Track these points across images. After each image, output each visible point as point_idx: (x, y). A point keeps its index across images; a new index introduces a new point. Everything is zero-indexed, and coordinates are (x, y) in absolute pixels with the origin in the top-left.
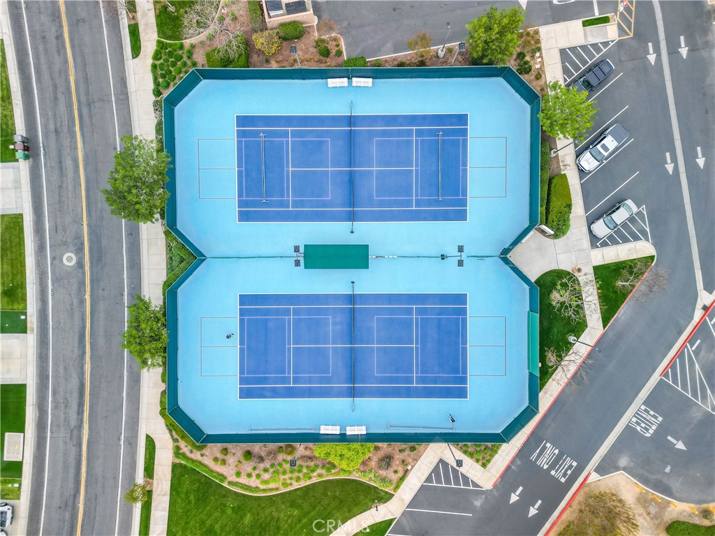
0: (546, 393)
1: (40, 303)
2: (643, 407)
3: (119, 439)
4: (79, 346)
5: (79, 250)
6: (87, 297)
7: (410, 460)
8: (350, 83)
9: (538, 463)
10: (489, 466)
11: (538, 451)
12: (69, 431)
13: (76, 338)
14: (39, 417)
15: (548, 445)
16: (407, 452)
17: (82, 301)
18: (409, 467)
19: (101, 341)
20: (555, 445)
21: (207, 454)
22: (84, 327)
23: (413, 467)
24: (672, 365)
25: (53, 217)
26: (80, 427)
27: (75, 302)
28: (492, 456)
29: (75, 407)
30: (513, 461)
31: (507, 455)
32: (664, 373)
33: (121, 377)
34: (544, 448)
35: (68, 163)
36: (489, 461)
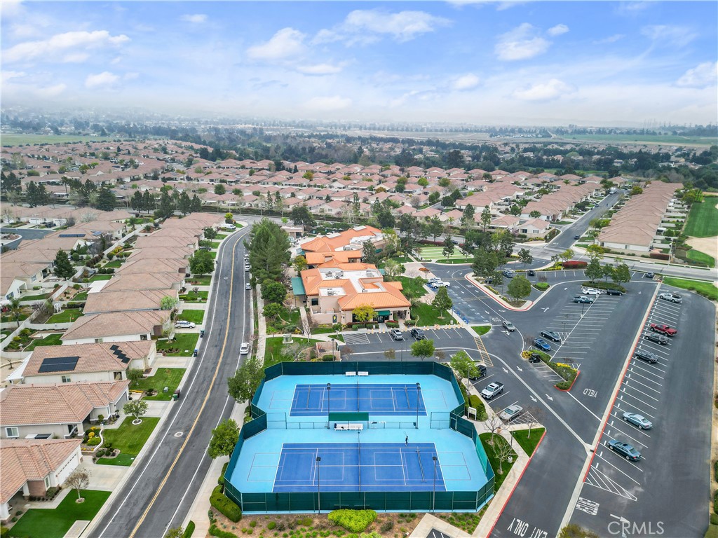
0: (504, 489)
1: (147, 453)
2: (581, 499)
3: (166, 525)
4: (163, 472)
5: (187, 431)
6: (182, 450)
7: (408, 529)
8: (357, 374)
9: (515, 532)
10: (474, 533)
11: (512, 525)
12: (128, 520)
13: (163, 468)
14: (109, 512)
15: (518, 521)
16: (404, 524)
17: (177, 452)
18: (408, 534)
19: (180, 470)
20: (524, 520)
21: (238, 527)
22: (172, 463)
23: (410, 534)
24: (587, 475)
25: (179, 419)
26: (138, 517)
27: (172, 452)
28: (475, 527)
29: (141, 505)
30: (493, 530)
31: (487, 525)
32: (585, 480)
33: (185, 489)
34: (516, 523)
35: (198, 401)
36: (473, 530)
